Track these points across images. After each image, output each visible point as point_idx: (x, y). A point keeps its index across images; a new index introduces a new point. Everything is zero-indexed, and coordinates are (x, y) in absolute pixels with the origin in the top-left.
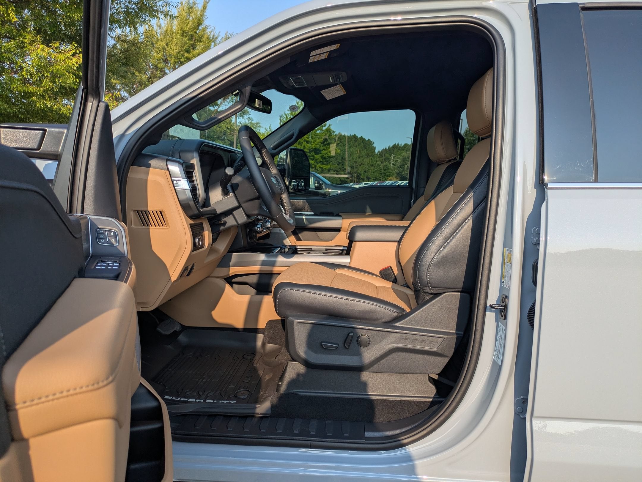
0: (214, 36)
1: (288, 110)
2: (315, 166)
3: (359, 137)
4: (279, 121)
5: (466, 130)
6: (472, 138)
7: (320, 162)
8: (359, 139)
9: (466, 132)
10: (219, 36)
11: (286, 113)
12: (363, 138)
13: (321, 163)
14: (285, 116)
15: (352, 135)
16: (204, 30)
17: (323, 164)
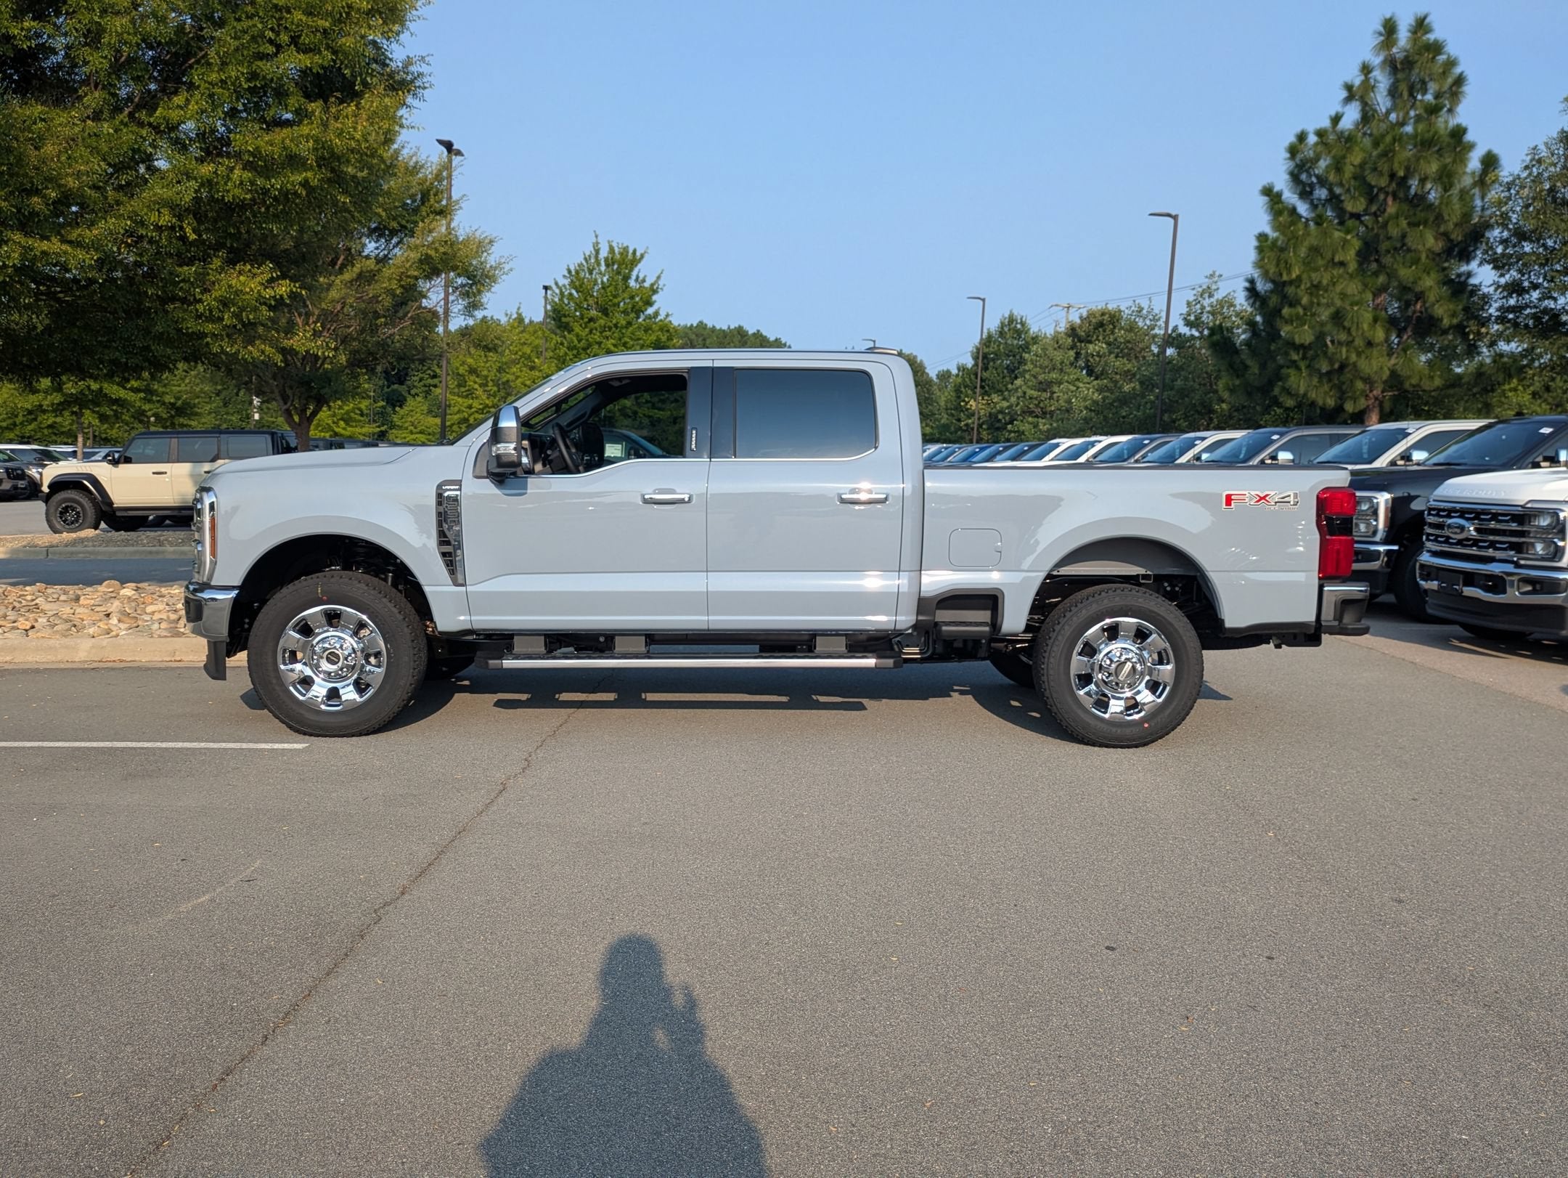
0: (417, 162)
1: (564, 276)
2: (635, 413)
3: (750, 332)
4: (543, 301)
5: (1002, 323)
6: (1015, 342)
7: (647, 402)
8: (752, 339)
9: (1002, 328)
10: (426, 162)
11: (560, 284)
12: (761, 335)
13: (650, 405)
14: (557, 291)
15: (732, 327)
16: (397, 152)
17: (654, 407)
